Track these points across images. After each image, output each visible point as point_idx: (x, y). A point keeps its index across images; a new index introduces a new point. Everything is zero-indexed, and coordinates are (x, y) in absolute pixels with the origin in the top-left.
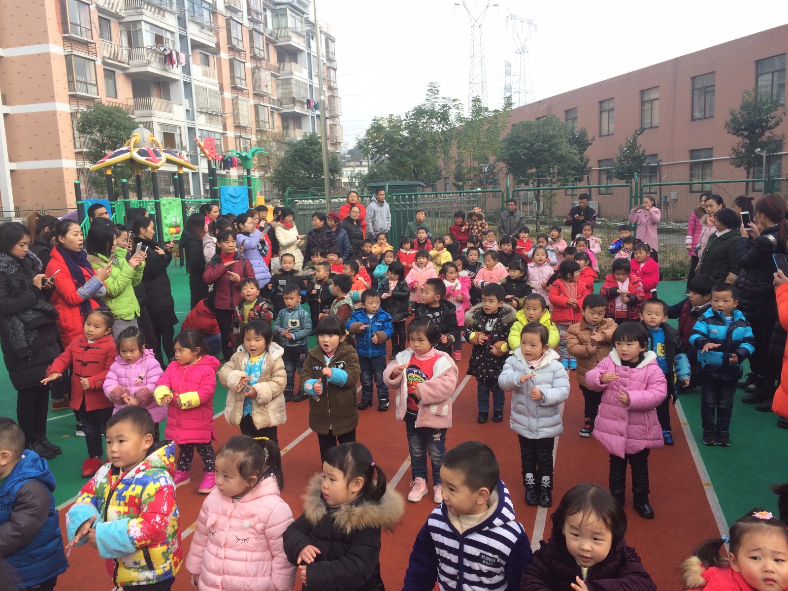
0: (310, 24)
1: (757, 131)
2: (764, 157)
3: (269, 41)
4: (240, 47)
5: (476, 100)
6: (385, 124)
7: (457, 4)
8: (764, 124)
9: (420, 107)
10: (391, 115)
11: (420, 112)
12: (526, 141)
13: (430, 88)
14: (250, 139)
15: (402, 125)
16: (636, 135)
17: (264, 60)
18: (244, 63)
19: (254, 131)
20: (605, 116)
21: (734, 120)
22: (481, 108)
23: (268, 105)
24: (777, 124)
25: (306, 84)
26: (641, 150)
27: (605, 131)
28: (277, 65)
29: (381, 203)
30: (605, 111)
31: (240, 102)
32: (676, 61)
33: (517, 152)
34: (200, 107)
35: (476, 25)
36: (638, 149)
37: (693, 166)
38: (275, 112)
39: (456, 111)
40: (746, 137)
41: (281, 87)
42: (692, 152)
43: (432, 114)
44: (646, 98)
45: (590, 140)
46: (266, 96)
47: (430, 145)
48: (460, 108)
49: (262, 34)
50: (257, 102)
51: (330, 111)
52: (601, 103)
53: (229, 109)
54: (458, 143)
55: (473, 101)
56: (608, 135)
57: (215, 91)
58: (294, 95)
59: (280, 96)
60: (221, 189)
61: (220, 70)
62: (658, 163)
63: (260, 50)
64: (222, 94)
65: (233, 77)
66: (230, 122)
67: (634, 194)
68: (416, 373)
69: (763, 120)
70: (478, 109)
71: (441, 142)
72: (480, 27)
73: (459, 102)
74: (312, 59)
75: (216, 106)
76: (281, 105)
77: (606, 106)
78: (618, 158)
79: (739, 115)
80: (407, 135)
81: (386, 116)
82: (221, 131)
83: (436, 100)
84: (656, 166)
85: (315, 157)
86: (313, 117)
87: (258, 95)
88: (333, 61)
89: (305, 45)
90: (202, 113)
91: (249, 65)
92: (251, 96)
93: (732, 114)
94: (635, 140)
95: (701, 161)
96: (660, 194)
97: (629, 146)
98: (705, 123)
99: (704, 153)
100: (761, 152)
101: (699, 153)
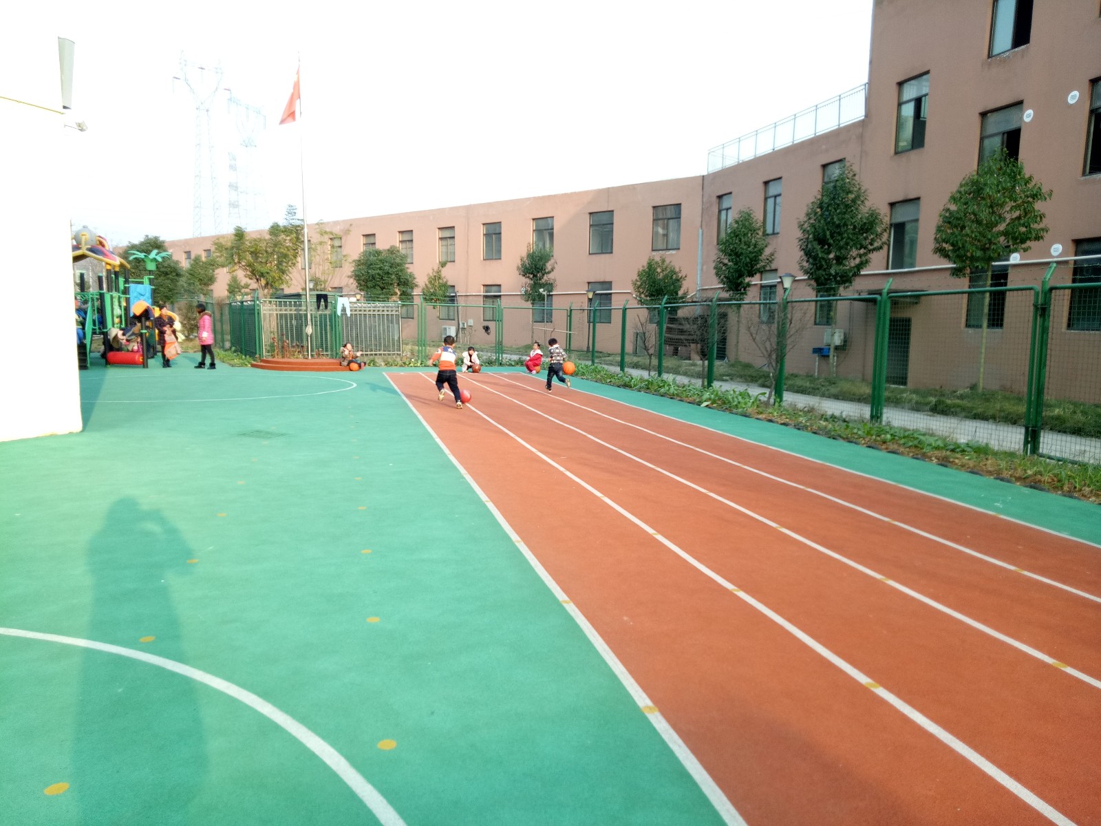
1: (538, 275)
2: (546, 296)
8: (543, 270)
12: (375, 263)
13: (289, 210)
16: (439, 268)
21: (523, 265)
24: (553, 270)
32: (468, 208)
36: (442, 279)
37: (486, 297)
40: (531, 279)
42: (485, 287)
62: (455, 293)
79: (527, 261)
84: (454, 296)
93: (521, 260)
94: (440, 271)
95: (492, 294)
96: (458, 321)
97: (435, 276)
98: (494, 263)
99: (494, 288)
100: (544, 291)
101: (489, 288)
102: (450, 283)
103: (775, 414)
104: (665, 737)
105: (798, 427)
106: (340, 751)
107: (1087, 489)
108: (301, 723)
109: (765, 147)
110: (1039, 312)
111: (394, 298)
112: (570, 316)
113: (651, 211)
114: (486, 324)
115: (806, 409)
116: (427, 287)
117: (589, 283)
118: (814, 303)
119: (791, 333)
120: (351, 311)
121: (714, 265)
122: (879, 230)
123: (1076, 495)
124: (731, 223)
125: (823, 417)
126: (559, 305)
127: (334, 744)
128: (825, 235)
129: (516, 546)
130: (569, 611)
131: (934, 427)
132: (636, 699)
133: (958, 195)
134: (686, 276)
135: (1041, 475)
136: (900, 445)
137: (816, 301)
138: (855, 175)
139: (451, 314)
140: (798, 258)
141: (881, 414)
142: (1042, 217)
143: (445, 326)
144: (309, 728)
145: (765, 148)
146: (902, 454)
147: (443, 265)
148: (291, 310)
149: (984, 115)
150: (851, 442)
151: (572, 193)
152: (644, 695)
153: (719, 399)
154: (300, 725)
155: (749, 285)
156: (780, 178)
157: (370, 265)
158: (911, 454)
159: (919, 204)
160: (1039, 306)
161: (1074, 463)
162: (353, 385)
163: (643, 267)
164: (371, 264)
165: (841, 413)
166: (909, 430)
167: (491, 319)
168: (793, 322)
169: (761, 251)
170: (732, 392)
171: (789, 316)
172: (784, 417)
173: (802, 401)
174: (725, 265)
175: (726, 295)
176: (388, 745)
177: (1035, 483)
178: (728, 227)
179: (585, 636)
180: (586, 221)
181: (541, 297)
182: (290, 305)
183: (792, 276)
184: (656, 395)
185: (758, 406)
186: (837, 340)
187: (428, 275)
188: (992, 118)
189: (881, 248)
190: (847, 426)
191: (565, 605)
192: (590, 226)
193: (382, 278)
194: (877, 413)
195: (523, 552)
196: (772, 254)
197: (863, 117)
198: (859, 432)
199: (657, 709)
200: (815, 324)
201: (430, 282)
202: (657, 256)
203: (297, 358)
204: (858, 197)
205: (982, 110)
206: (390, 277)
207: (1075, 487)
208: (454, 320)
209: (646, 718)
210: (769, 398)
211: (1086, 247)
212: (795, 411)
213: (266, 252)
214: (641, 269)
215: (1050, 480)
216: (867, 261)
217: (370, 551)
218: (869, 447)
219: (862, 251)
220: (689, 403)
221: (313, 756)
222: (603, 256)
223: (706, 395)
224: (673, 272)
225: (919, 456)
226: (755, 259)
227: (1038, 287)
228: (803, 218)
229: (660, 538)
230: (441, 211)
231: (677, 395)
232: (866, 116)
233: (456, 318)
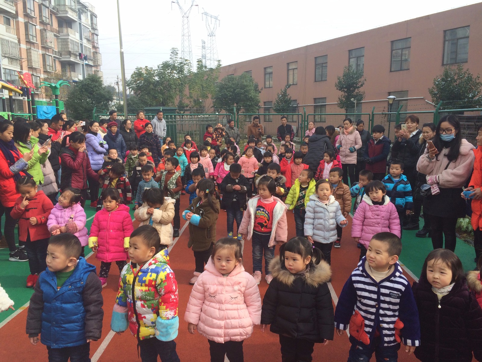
0: (80, 5)
1: (351, 89)
3: (52, 13)
4: (33, 15)
5: (199, 61)
6: (144, 72)
7: (173, 2)
8: (355, 85)
9: (166, 63)
10: (146, 67)
11: (166, 66)
12: (231, 87)
13: (172, 51)
14: (39, 77)
15: (155, 73)
16: (286, 89)
17: (49, 25)
18: (35, 26)
19: (42, 72)
20: (267, 76)
21: (340, 82)
22: (203, 66)
23: (52, 55)
25: (78, 43)
26: (289, 97)
27: (267, 85)
28: (57, 29)
29: (160, 120)
30: (268, 74)
31: (32, 52)
32: (307, 47)
33: (226, 94)
34: (5, 53)
35: (185, 16)
36: (287, 96)
37: (316, 107)
38: (57, 60)
39: (187, 66)
40: (346, 92)
41: (60, 43)
42: (315, 99)
43: (174, 67)
44: (290, 68)
45: (260, 89)
46: (50, 49)
47: (174, 87)
48: (189, 65)
49: (48, 8)
50: (44, 52)
51: (94, 62)
52: (265, 68)
53: (24, 55)
54: (190, 86)
55: (197, 62)
56: (269, 87)
57: (16, 43)
58: (70, 50)
59: (60, 50)
60: (38, 108)
61: (18, 29)
62: (297, 105)
63: (46, 18)
64: (20, 45)
65: (27, 34)
66: (25, 64)
67: (303, 120)
68: (262, 211)
69: (354, 83)
70: (201, 66)
71: (179, 85)
72: (187, 17)
73: (189, 62)
74: (82, 27)
75: (15, 52)
76: (61, 55)
77: (269, 70)
78: (276, 101)
79: (342, 80)
80: (158, 79)
81: (143, 67)
82: (19, 70)
83: (176, 59)
84: (296, 107)
85: (97, 90)
86: (83, 65)
87: (45, 48)
88: (96, 29)
89: (77, 17)
90: (5, 57)
91: (38, 27)
92: (40, 48)
93: (339, 79)
94: (286, 91)
95: (320, 104)
97: (283, 95)
98: (322, 84)
99: (321, 100)
100: (355, 100)
101: (319, 100)
102: (293, 98)
112: (372, 120)
113: (442, 34)
117: (390, 93)
151: (378, 28)
167: (320, 121)
180: (388, 48)
181: (352, 105)
187: (278, 94)
201: (280, 99)
214: (438, 78)
222: (401, 72)
233: (297, 121)
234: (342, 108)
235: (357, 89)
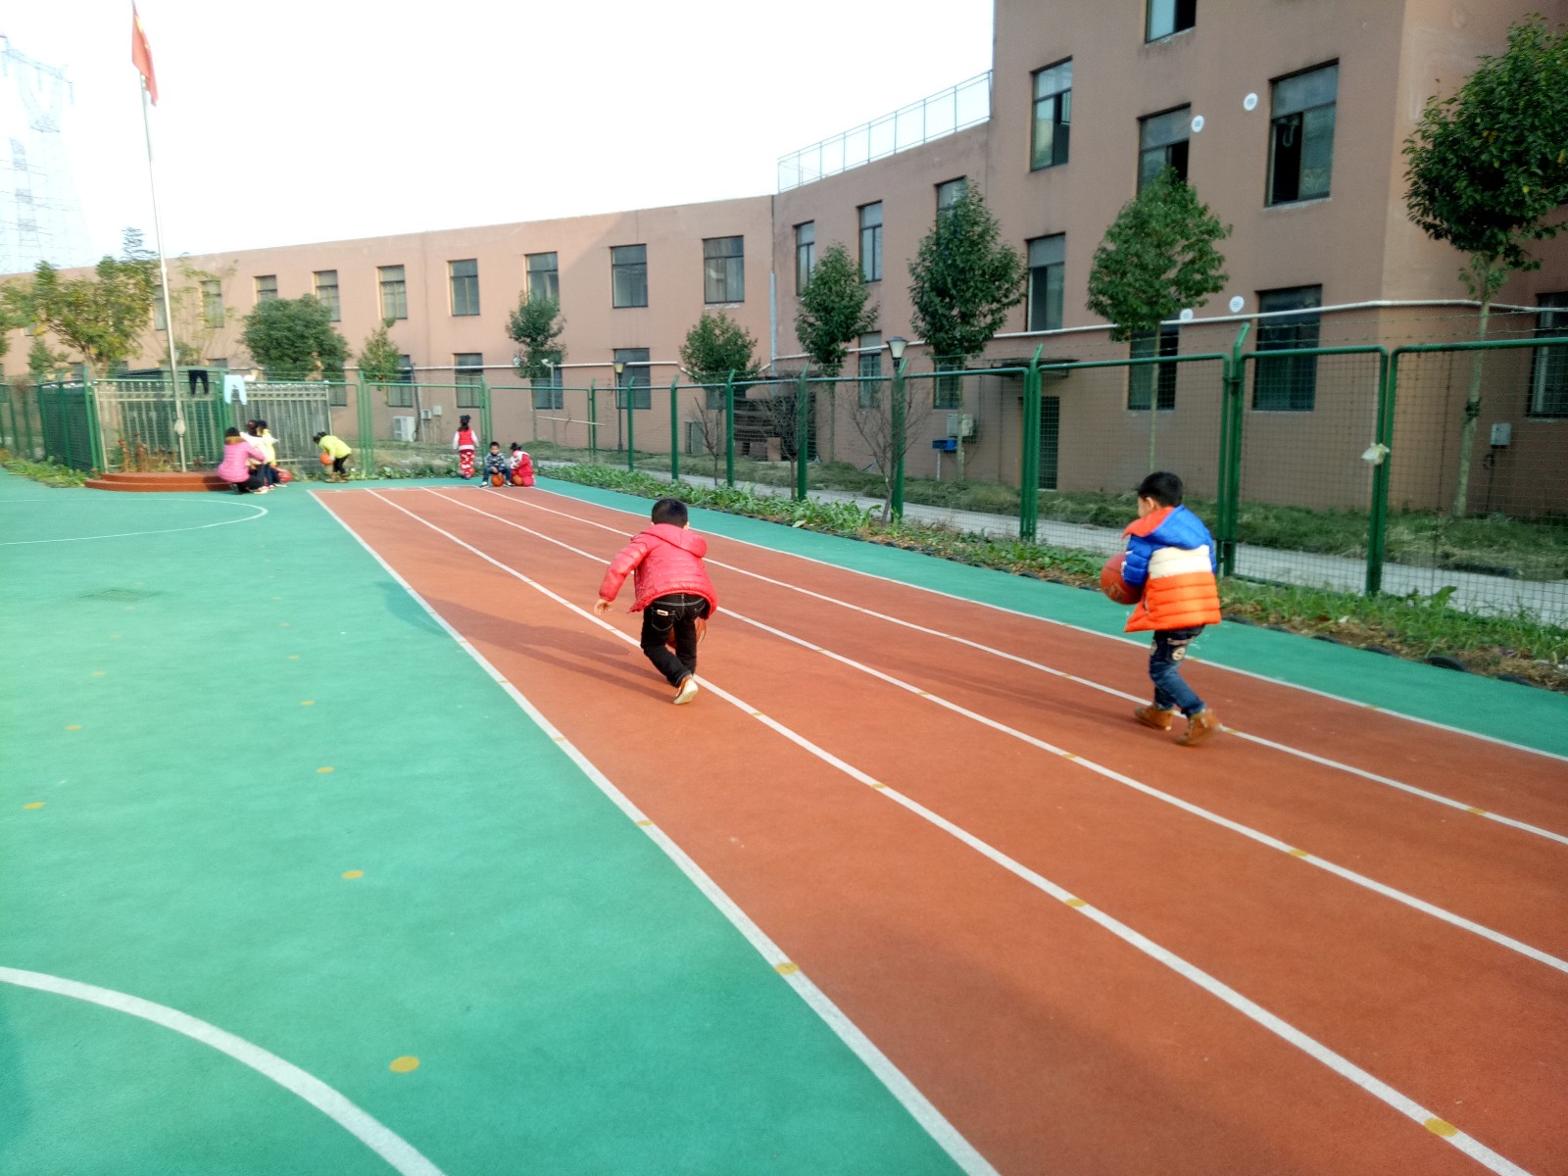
1: (539, 338)
2: (552, 370)
8: (546, 331)
12: (280, 322)
13: (129, 236)
16: (385, 327)
20: (324, 293)
21: (515, 323)
24: (560, 331)
26: (393, 347)
30: (323, 287)
32: (425, 238)
36: (389, 345)
37: (460, 373)
40: (529, 345)
42: (458, 355)
44: (385, 278)
52: (316, 274)
69: (544, 327)
79: (520, 318)
84: (408, 372)
93: (512, 316)
94: (385, 333)
95: (469, 367)
96: (418, 408)
97: (377, 341)
98: (469, 322)
99: (471, 359)
100: (549, 363)
101: (463, 358)
102: (402, 351)
103: (895, 534)
104: (813, 1005)
105: (928, 552)
106: (331, 1082)
107: (1297, 619)
108: (261, 1046)
109: (856, 156)
110: (1230, 389)
111: (315, 374)
112: (593, 399)
113: (700, 245)
114: (465, 412)
115: (934, 526)
116: (366, 358)
117: (615, 350)
118: (931, 379)
119: (913, 420)
120: (248, 395)
121: (794, 325)
122: (1015, 276)
123: (1284, 626)
124: (816, 265)
125: (958, 536)
126: (574, 385)
127: (319, 1073)
128: (945, 283)
129: (556, 745)
130: (651, 837)
131: (1103, 545)
132: (766, 955)
133: (1117, 230)
134: (756, 341)
135: (1241, 603)
136: (1062, 571)
137: (935, 377)
138: (981, 200)
139: (406, 397)
140: (910, 316)
141: (1034, 529)
142: (1220, 260)
143: (397, 417)
144: (276, 1053)
145: (856, 158)
146: (1066, 583)
147: (390, 323)
148: (147, 396)
149: (1143, 120)
150: (999, 570)
151: (582, 218)
152: (776, 949)
153: (817, 516)
154: (261, 1050)
155: (844, 353)
156: (880, 201)
157: (271, 323)
158: (1078, 583)
159: (1064, 240)
160: (1230, 381)
161: (1278, 585)
162: (260, 511)
163: (694, 326)
164: (274, 323)
165: (983, 530)
166: (1071, 550)
167: (470, 405)
168: (913, 405)
169: (859, 306)
170: (834, 506)
171: (907, 398)
172: (907, 538)
173: (928, 515)
174: (811, 325)
175: (815, 368)
176: (405, 1065)
177: (1235, 614)
178: (812, 270)
179: (680, 871)
180: (606, 260)
181: (545, 373)
182: (145, 388)
183: (904, 341)
184: (729, 513)
185: (870, 525)
186: (965, 430)
187: (366, 339)
188: (1151, 124)
189: (1019, 301)
190: (992, 548)
191: (643, 828)
192: (613, 266)
193: (293, 345)
194: (1028, 528)
195: (570, 755)
196: (875, 310)
197: (988, 119)
198: (1009, 556)
199: (796, 966)
200: (935, 407)
201: (370, 350)
202: (714, 311)
203: (163, 471)
204: (986, 231)
205: (1140, 114)
206: (305, 343)
207: (1283, 618)
208: (411, 406)
209: (784, 981)
210: (885, 512)
211: (1271, 301)
212: (921, 531)
213: (96, 303)
214: (692, 330)
215: (1252, 610)
216: (1001, 320)
217: (330, 769)
218: (1023, 575)
219: (995, 306)
220: (776, 522)
221: (288, 1096)
222: (633, 310)
223: (800, 511)
224: (738, 335)
225: (1088, 585)
226: (852, 316)
227: (1228, 356)
228: (915, 259)
229: (764, 719)
230: (381, 242)
231: (758, 512)
232: (992, 116)
233: (414, 404)
234: (524, 377)
235: (550, 339)
